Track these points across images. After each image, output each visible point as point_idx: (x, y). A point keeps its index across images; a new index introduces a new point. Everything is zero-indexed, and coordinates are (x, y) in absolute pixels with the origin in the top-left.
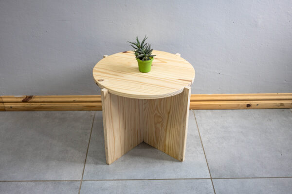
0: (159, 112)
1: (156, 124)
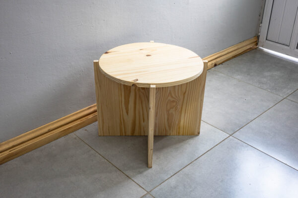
1: (168, 111)
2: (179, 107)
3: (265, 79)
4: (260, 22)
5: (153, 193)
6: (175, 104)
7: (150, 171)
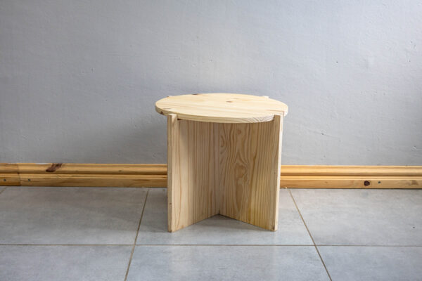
0: (241, 160)
1: (237, 180)
5: (139, 247)
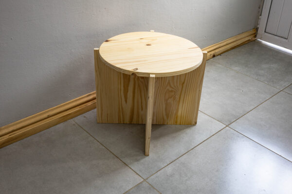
1: (166, 101)
2: (177, 97)
3: (263, 72)
4: (260, 14)
5: (150, 180)
6: (173, 94)
7: (147, 158)
